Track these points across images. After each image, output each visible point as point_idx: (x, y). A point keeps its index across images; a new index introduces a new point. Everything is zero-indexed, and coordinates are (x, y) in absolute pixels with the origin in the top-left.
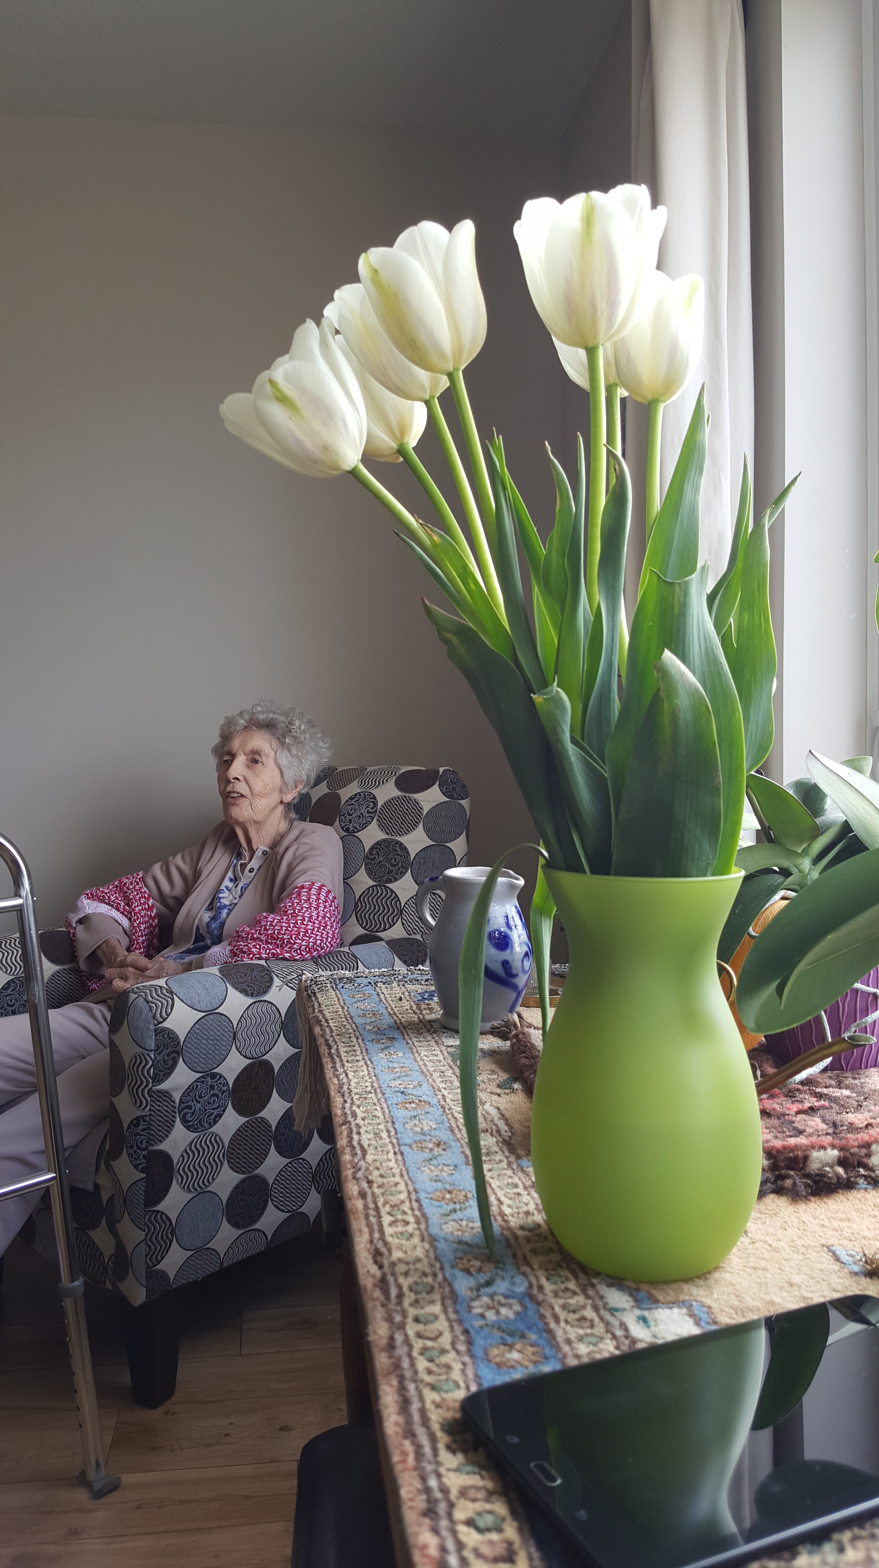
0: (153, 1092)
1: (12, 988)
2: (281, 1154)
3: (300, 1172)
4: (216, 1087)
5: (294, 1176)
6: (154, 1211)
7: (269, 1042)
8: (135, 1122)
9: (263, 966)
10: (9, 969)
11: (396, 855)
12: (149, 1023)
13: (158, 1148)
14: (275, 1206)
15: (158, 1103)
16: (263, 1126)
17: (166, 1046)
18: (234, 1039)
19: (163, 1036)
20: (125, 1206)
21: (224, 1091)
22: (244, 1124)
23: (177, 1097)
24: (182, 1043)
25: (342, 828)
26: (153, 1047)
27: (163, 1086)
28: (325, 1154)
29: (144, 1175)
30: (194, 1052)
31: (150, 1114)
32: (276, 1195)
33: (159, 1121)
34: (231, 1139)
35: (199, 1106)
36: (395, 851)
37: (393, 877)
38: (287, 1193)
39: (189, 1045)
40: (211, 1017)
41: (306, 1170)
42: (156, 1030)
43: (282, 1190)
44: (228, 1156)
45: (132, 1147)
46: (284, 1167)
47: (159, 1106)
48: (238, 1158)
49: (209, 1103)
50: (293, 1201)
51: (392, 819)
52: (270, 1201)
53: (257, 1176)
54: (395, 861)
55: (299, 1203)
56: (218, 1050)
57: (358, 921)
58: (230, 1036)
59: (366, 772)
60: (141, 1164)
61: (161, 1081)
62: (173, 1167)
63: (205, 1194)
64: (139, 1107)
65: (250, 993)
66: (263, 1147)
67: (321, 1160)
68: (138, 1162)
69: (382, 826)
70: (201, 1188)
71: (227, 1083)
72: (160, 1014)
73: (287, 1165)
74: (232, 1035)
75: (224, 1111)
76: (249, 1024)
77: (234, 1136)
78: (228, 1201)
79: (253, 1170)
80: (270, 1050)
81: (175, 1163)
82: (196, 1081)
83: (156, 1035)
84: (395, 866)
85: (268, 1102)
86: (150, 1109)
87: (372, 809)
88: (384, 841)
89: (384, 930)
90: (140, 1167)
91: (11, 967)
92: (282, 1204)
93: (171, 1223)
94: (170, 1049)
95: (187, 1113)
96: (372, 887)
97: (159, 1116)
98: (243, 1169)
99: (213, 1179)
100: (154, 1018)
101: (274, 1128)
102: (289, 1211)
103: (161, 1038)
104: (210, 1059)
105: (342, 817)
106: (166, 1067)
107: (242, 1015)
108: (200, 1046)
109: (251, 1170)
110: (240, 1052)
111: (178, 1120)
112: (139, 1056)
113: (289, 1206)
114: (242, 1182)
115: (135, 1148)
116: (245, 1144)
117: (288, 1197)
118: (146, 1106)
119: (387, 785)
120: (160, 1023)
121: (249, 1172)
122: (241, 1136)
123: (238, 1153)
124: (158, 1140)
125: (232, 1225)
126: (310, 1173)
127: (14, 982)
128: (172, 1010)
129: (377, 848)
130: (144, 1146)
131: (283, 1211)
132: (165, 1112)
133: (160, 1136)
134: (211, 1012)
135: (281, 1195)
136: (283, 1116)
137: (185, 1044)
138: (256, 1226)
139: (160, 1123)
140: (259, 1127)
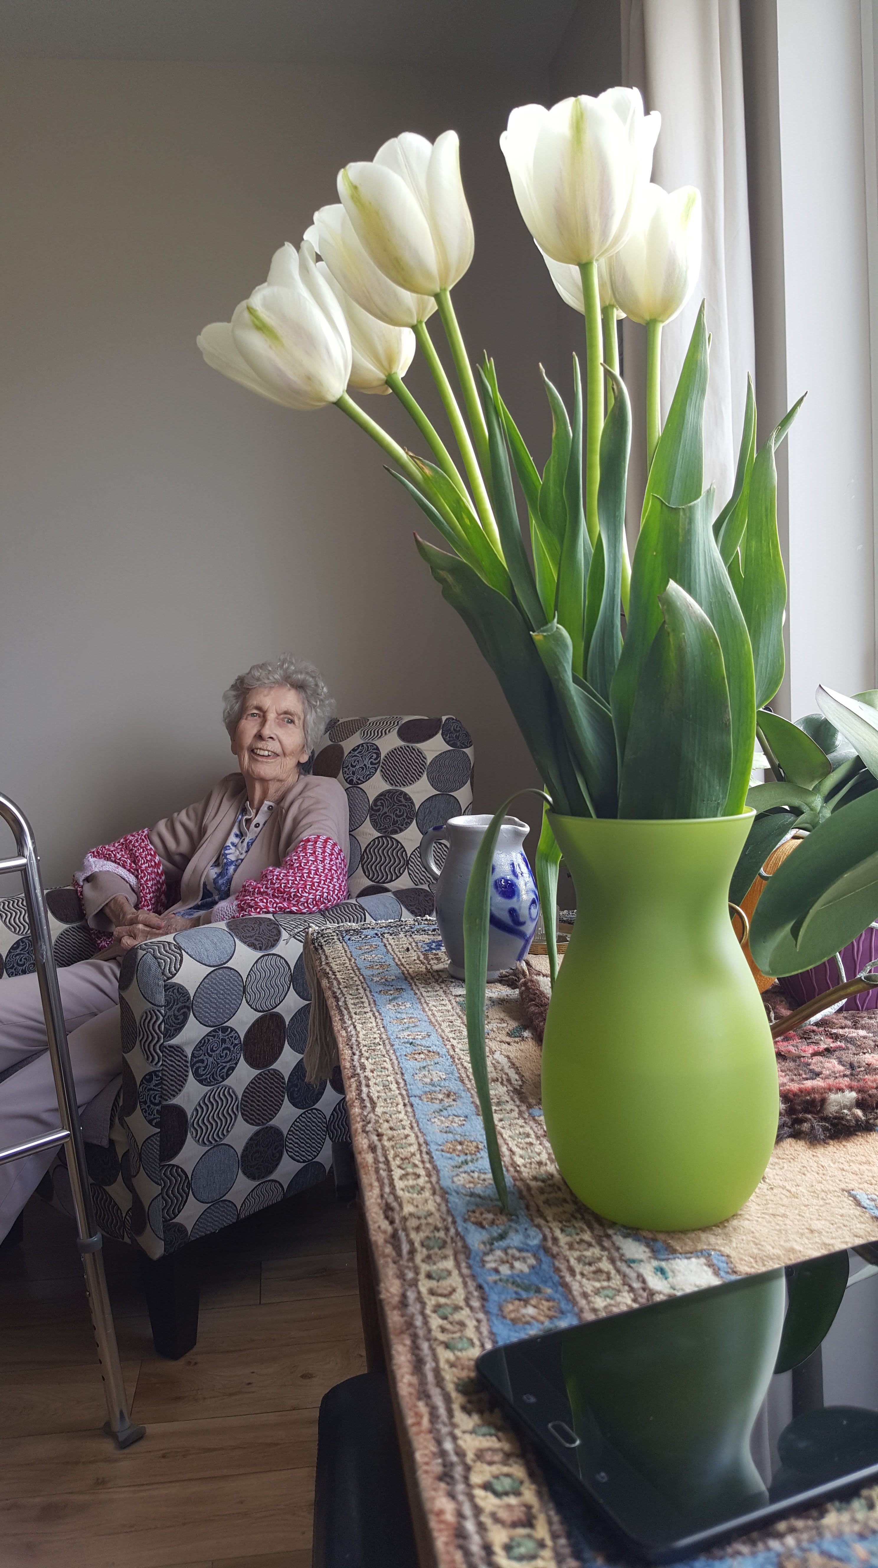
0: (165, 1047)
1: (21, 947)
2: (294, 1105)
3: (314, 1122)
4: (227, 1040)
5: (309, 1126)
6: (170, 1165)
7: (279, 995)
8: (147, 1077)
9: (270, 920)
10: (18, 929)
11: (401, 805)
12: (158, 979)
13: (172, 1102)
14: (291, 1157)
15: (170, 1058)
16: (276, 1078)
17: (176, 1001)
18: (244, 992)
19: (173, 992)
20: (141, 1160)
21: (236, 1045)
22: (256, 1076)
23: (189, 1051)
24: (192, 998)
25: (346, 780)
26: (163, 1003)
27: (174, 1041)
28: (339, 1104)
29: (159, 1130)
30: (205, 1006)
31: (163, 1069)
32: (291, 1145)
33: (172, 1076)
34: (245, 1092)
35: (211, 1059)
36: (400, 801)
37: (398, 827)
38: (302, 1143)
39: (199, 1000)
40: (220, 971)
41: (320, 1120)
42: (165, 986)
43: (297, 1141)
44: (241, 1108)
45: (145, 1103)
46: (298, 1118)
47: (171, 1061)
48: (251, 1110)
49: (221, 1057)
50: (308, 1151)
51: (395, 769)
52: (285, 1152)
53: (271, 1127)
54: (400, 812)
55: (314, 1153)
56: (228, 1004)
57: (365, 873)
58: (240, 990)
59: (368, 723)
60: (155, 1118)
61: (173, 1036)
62: (187, 1121)
63: (220, 1147)
64: (152, 1062)
65: (258, 946)
66: (276, 1098)
67: (334, 1110)
68: (152, 1117)
69: (386, 777)
70: (216, 1141)
71: (239, 1037)
72: (169, 970)
73: (301, 1115)
74: (242, 989)
75: (236, 1064)
76: (258, 977)
77: (247, 1088)
78: (243, 1153)
79: (268, 1122)
80: (281, 1002)
81: (189, 1117)
82: (207, 1035)
83: (165, 991)
84: (400, 816)
85: (280, 1054)
86: (162, 1065)
87: (375, 760)
88: (389, 791)
89: (391, 881)
90: (155, 1122)
91: (19, 927)
92: (297, 1154)
93: (187, 1176)
94: (180, 1005)
95: (199, 1067)
96: (378, 838)
97: (172, 1071)
98: (257, 1121)
99: (228, 1132)
100: (163, 974)
101: (286, 1080)
102: (304, 1161)
103: (170, 993)
104: (220, 1013)
105: (345, 769)
106: (177, 1022)
107: (251, 969)
108: (211, 1001)
109: (265, 1122)
110: (250, 1006)
111: (191, 1074)
112: (150, 1012)
113: (304, 1156)
114: (257, 1134)
115: (149, 1103)
116: (259, 1097)
117: (303, 1148)
118: (159, 1061)
119: (389, 736)
120: (169, 978)
121: (263, 1124)
122: (254, 1089)
123: (252, 1106)
124: (171, 1095)
125: (248, 1177)
126: (325, 1123)
127: (23, 942)
128: (180, 966)
129: (381, 799)
130: (157, 1101)
131: (298, 1161)
132: (177, 1067)
133: (173, 1091)
134: (220, 967)
135: (296, 1145)
136: (295, 1067)
137: (195, 999)
138: (272, 1177)
139: (173, 1078)
140: (272, 1079)
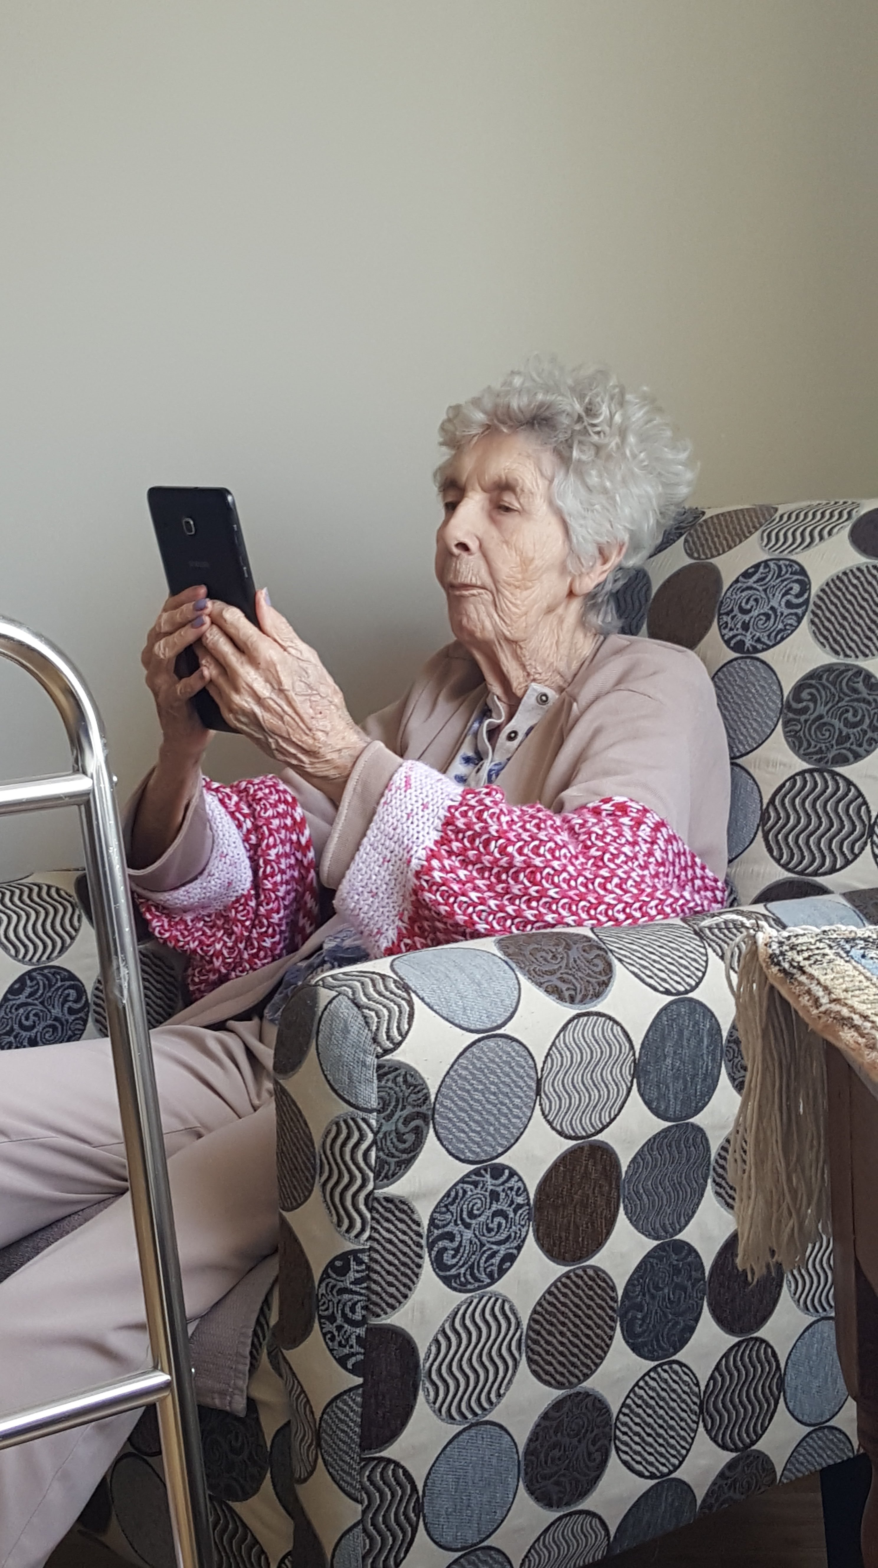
0: (377, 1199)
1: (28, 990)
2: (635, 1348)
3: (674, 1391)
4: (503, 1195)
5: (663, 1399)
6: (381, 1459)
7: (610, 1104)
8: (338, 1263)
9: (589, 939)
10: (22, 951)
11: (858, 700)
12: (365, 1052)
13: (388, 1321)
14: (625, 1463)
15: (386, 1224)
16: (599, 1286)
17: (399, 1101)
18: (538, 1093)
19: (394, 1080)
20: (319, 1445)
21: (520, 1206)
22: (559, 1280)
23: (424, 1213)
24: (433, 1097)
25: (727, 642)
26: (374, 1103)
27: (395, 1189)
28: (726, 1356)
29: (360, 1380)
30: (458, 1117)
31: (371, 1248)
32: (625, 1438)
33: (390, 1263)
34: (535, 1311)
35: (468, 1234)
36: (855, 691)
37: (850, 750)
38: (649, 1435)
39: (447, 1103)
40: (491, 1043)
41: (686, 1389)
42: (380, 1067)
43: (637, 1429)
44: (528, 1347)
45: (332, 1319)
46: (642, 1378)
47: (388, 1231)
48: (548, 1352)
49: (489, 1230)
50: (661, 1455)
51: (845, 618)
52: (613, 1452)
53: (587, 1395)
54: (855, 715)
55: (673, 1460)
56: (506, 1116)
57: (770, 850)
58: (529, 1086)
59: (777, 515)
60: (353, 1355)
61: (391, 1177)
62: (417, 1365)
63: (483, 1428)
64: (348, 1231)
65: (566, 994)
66: (599, 1331)
67: (717, 1368)
68: (347, 1350)
69: (822, 635)
70: (475, 1414)
71: (525, 1190)
72: (388, 1032)
73: (647, 1374)
74: (534, 1085)
75: (519, 1248)
76: (567, 1062)
77: (539, 1304)
78: (528, 1445)
79: (580, 1382)
80: (612, 1120)
81: (422, 1356)
82: (462, 1181)
83: (380, 1078)
84: (854, 725)
85: (608, 1233)
86: (370, 1238)
87: (797, 596)
88: (829, 669)
89: (833, 870)
90: (353, 1360)
91: (25, 946)
92: (638, 1458)
93: (414, 1488)
94: (409, 1110)
95: (445, 1249)
96: (802, 773)
97: (390, 1252)
98: (558, 1377)
99: (499, 1395)
100: (375, 1040)
101: (620, 1292)
102: (652, 1476)
103: (390, 1084)
104: (489, 1134)
105: (725, 618)
106: (402, 1146)
107: (554, 1043)
108: (471, 1106)
109: (574, 1380)
110: (550, 1123)
111: (427, 1263)
112: (345, 1121)
113: (651, 1464)
114: (557, 1405)
115: (340, 1321)
116: (563, 1324)
117: (651, 1446)
118: (363, 1230)
119: (829, 543)
120: (386, 1052)
121: (571, 1385)
122: (554, 1306)
123: (548, 1343)
124: (388, 1304)
125: (538, 1500)
126: (695, 1394)
127: (32, 979)
128: (410, 1024)
129: (811, 686)
130: (358, 1317)
131: (640, 1474)
132: (400, 1245)
133: (392, 1296)
134: (490, 1034)
135: (637, 1439)
136: (639, 1267)
137: (440, 1098)
138: (584, 1505)
139: (391, 1269)
140: (591, 1288)
